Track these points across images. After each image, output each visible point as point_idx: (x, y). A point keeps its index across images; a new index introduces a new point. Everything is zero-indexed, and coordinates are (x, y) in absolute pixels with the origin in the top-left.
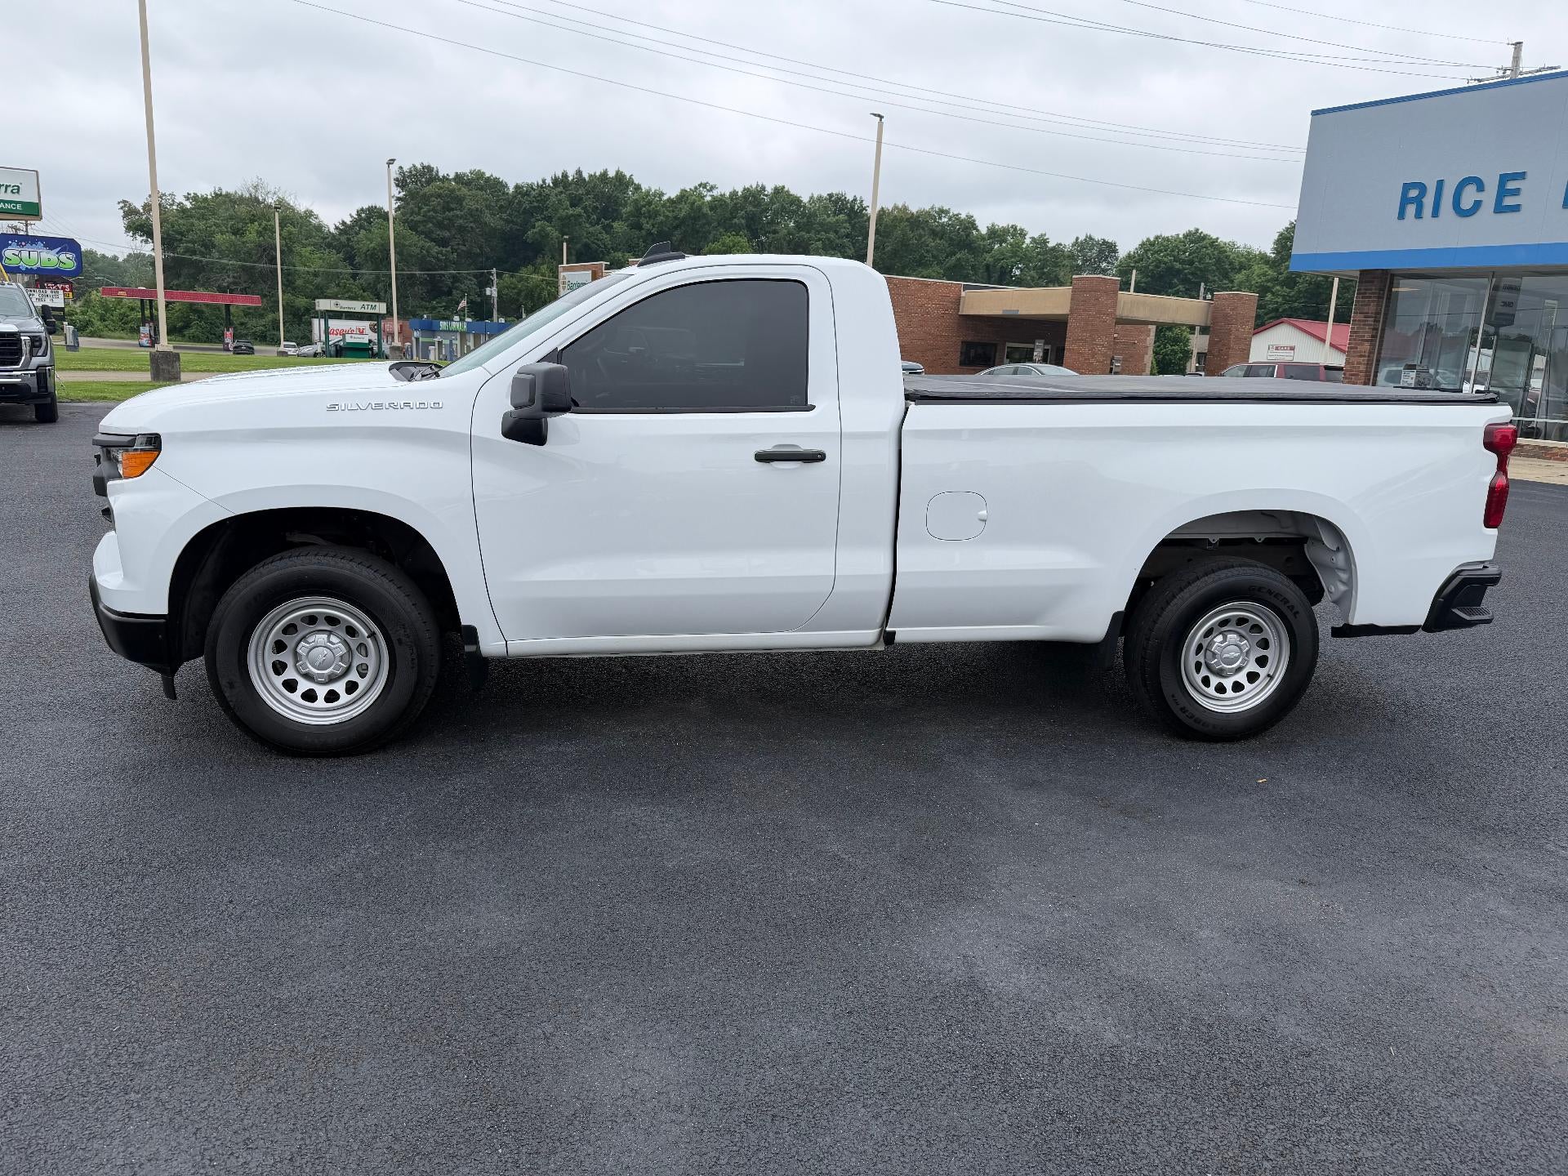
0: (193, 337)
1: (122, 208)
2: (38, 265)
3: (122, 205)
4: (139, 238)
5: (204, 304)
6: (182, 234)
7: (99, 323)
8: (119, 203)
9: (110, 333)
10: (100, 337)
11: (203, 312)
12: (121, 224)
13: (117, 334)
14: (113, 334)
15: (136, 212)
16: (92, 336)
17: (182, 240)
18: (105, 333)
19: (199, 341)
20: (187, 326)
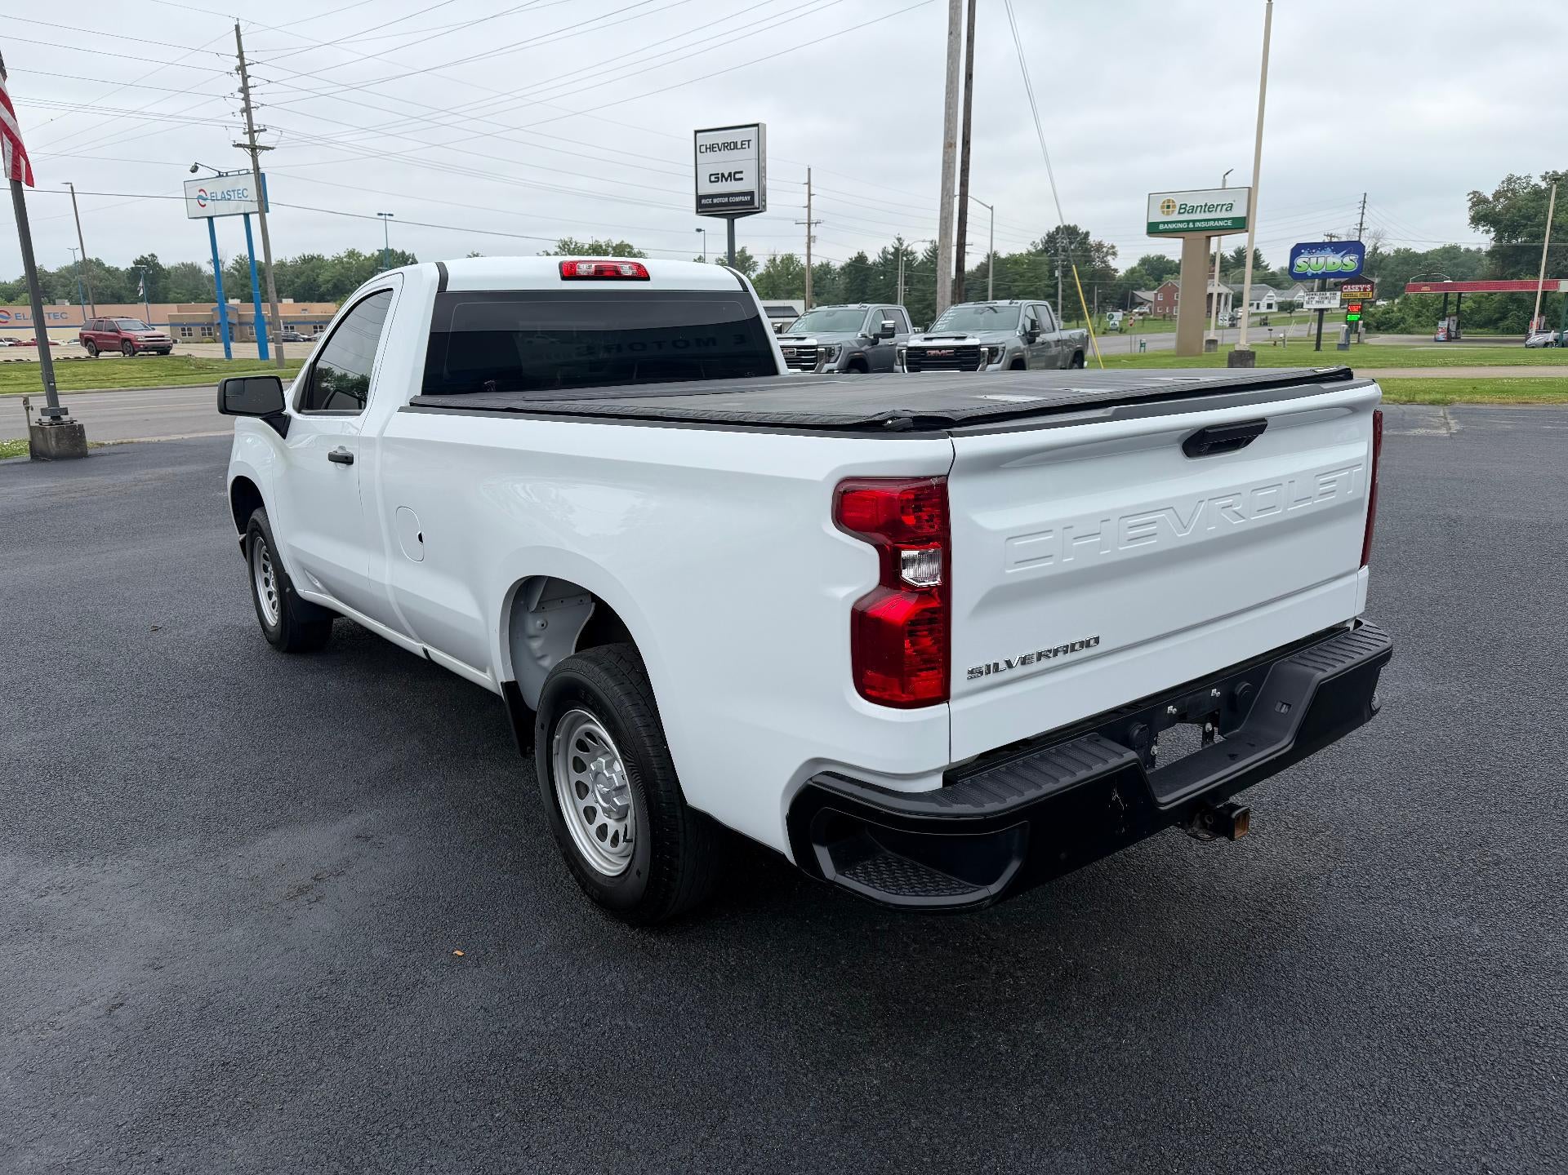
0: (1507, 329)
1: (1470, 200)
2: (1324, 270)
3: (1472, 196)
4: (1481, 229)
5: (1527, 292)
6: (1529, 218)
7: (1412, 319)
8: (1469, 194)
9: (1421, 329)
10: (1410, 333)
11: (1524, 301)
12: (1466, 215)
13: (1428, 329)
14: (1424, 330)
15: (1485, 201)
16: (1402, 333)
17: (1527, 224)
18: (1416, 329)
19: (1514, 332)
20: (1504, 317)
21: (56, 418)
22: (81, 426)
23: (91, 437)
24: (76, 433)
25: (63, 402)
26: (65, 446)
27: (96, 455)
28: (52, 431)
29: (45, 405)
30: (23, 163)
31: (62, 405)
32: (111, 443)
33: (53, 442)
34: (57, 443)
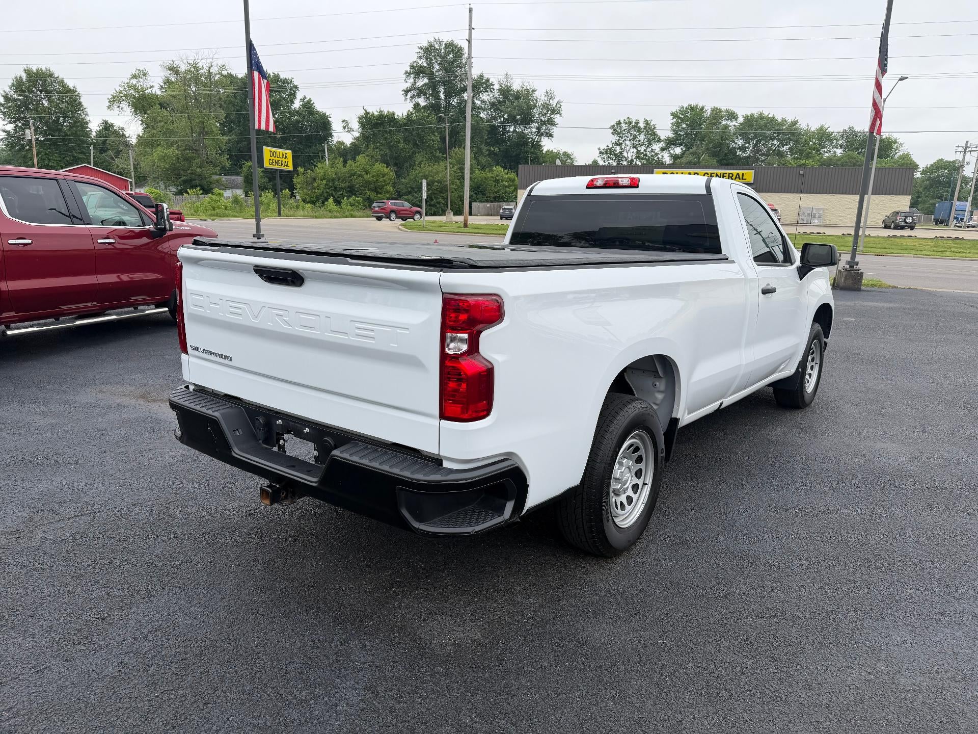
21: (852, 267)
22: (862, 273)
23: (866, 279)
24: (859, 276)
25: (858, 258)
26: (850, 282)
27: (863, 290)
28: (844, 274)
29: (849, 259)
30: (878, 122)
31: (857, 260)
32: (903, 287)
33: (843, 280)
34: (845, 281)
